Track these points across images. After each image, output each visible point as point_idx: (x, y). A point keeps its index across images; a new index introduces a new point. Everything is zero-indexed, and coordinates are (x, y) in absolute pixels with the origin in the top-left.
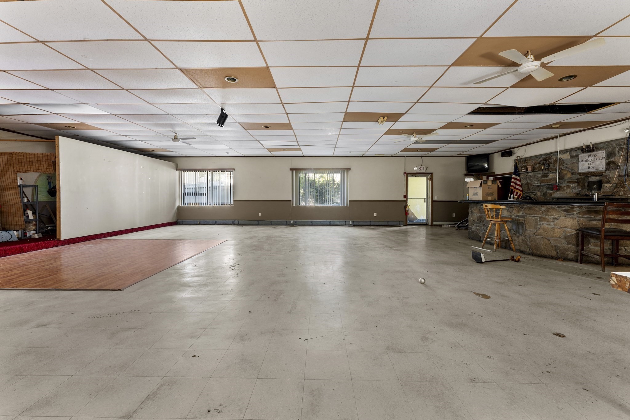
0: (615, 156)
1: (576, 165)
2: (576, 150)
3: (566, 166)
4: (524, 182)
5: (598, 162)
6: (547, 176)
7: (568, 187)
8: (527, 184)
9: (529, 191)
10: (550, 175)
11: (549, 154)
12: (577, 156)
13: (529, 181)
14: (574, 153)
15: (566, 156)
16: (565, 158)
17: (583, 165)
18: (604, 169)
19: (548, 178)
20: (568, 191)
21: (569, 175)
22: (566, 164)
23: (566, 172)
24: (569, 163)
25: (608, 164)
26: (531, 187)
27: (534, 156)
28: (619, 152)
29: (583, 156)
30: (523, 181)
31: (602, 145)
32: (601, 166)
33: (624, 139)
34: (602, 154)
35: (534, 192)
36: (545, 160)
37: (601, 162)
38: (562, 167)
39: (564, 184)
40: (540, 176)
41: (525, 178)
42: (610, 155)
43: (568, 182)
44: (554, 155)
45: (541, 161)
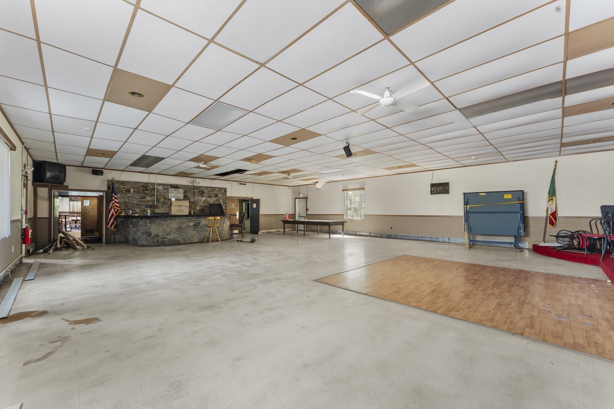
0: (188, 193)
1: (167, 194)
2: (167, 186)
3: (160, 193)
4: (122, 200)
5: (180, 195)
6: (145, 198)
7: (162, 207)
8: (125, 202)
9: (127, 208)
10: (148, 197)
11: (147, 183)
12: (168, 189)
13: (127, 200)
14: (166, 187)
15: (161, 188)
16: (160, 188)
17: (172, 195)
18: (183, 199)
19: (145, 200)
20: (163, 209)
21: (162, 200)
22: (161, 193)
23: (160, 197)
24: (162, 192)
25: (185, 196)
26: (130, 205)
27: (133, 182)
28: (189, 192)
29: (171, 190)
30: (120, 200)
31: (182, 186)
32: (181, 197)
33: (192, 186)
34: (182, 191)
35: (133, 209)
36: (143, 186)
37: (181, 195)
38: (158, 194)
39: (160, 205)
40: (138, 197)
41: (123, 198)
42: (185, 192)
43: (162, 204)
44: (151, 185)
45: (139, 187)
